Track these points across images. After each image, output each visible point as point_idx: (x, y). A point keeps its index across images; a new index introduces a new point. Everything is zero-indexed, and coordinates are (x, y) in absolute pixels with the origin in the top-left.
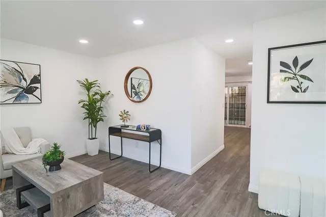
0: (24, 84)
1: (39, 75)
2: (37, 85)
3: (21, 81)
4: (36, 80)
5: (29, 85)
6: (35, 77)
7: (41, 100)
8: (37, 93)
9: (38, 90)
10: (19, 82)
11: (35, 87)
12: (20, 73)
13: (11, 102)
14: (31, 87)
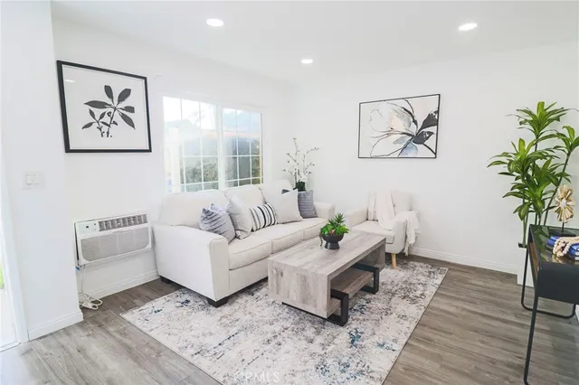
0: (414, 130)
1: (437, 112)
4: (432, 121)
6: (430, 116)
7: (435, 154)
8: (431, 142)
9: (433, 138)
10: (407, 127)
11: (429, 132)
12: (410, 113)
13: (396, 155)
14: (423, 132)
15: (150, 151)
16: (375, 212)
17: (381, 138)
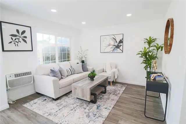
0: (116, 44)
1: (123, 39)
2: (121, 44)
3: (115, 43)
4: (121, 42)
5: (118, 44)
6: (121, 40)
7: (122, 51)
8: (121, 48)
13: (111, 52)
14: (119, 45)
15: (32, 51)
16: (106, 69)
17: (107, 46)
